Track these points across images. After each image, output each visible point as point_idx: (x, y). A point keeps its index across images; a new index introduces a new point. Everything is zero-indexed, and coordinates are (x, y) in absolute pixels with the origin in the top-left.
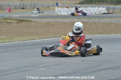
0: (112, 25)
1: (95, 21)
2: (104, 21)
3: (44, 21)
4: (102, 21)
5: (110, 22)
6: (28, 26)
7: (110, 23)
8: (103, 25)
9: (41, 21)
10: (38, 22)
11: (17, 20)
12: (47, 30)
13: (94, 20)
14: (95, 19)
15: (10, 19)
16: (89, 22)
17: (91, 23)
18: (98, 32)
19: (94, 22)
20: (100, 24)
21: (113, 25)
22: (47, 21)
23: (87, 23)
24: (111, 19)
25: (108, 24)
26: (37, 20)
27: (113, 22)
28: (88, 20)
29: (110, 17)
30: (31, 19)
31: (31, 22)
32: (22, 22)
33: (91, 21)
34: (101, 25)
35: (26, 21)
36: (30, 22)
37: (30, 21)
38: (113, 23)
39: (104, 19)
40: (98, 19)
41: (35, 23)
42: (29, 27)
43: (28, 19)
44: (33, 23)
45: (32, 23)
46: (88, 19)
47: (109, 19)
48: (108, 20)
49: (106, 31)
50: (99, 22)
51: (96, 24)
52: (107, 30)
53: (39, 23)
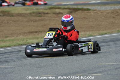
3: (108, 9)
6: (84, 18)
9: (103, 9)
10: (99, 11)
11: (70, 9)
12: (112, 22)
15: (59, 8)
22: (112, 9)
26: (98, 8)
30: (89, 7)
31: (90, 11)
32: (77, 12)
35: (82, 10)
36: (87, 12)
37: (88, 10)
41: (95, 13)
42: (87, 18)
43: (85, 7)
44: (92, 13)
45: (90, 13)
53: (102, 13)
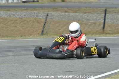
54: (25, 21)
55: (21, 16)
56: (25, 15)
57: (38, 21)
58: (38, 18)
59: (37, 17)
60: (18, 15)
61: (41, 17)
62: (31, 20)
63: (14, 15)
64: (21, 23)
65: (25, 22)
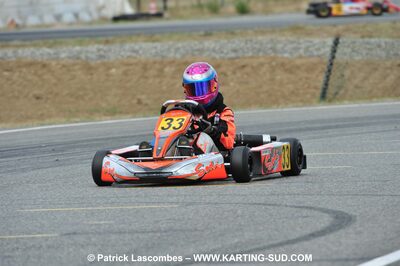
0: (167, 70)
1: (83, 56)
2: (129, 54)
4: (119, 51)
5: (158, 59)
7: (155, 63)
8: (125, 73)
13: (78, 48)
14: (81, 44)
16: (54, 63)
17: (64, 66)
18: (104, 105)
19: (78, 58)
20: (109, 68)
21: (173, 69)
23: (44, 66)
24: (157, 44)
25: (145, 67)
27: (171, 55)
28: (51, 51)
29: (151, 35)
33: (63, 55)
34: (113, 71)
38: (172, 63)
39: (127, 46)
40: (99, 43)
46: (50, 47)
47: (150, 45)
48: (146, 49)
49: (139, 102)
50: (101, 57)
51: (88, 68)
52: (143, 97)
54: (244, 66)
55: (222, 52)
56: (235, 51)
57: (283, 65)
58: (280, 55)
59: (273, 55)
60: (214, 50)
61: (285, 52)
62: (262, 65)
63: (201, 51)
64: (234, 73)
65: (248, 70)
